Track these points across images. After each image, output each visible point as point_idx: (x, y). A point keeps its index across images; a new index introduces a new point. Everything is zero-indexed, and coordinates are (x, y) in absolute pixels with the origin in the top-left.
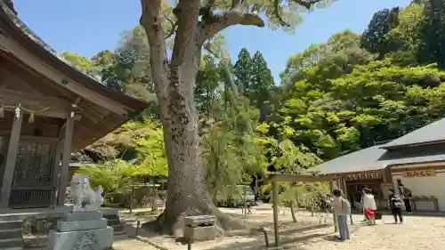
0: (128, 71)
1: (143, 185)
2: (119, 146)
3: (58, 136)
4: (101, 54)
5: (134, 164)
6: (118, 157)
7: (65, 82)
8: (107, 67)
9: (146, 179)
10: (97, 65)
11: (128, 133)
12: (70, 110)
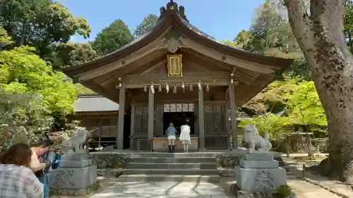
0: (263, 41)
1: (294, 133)
2: (267, 102)
3: (224, 99)
4: (240, 35)
5: (282, 116)
6: (268, 111)
7: (224, 58)
8: (246, 43)
9: (296, 127)
10: (238, 44)
11: (273, 91)
12: (230, 78)
